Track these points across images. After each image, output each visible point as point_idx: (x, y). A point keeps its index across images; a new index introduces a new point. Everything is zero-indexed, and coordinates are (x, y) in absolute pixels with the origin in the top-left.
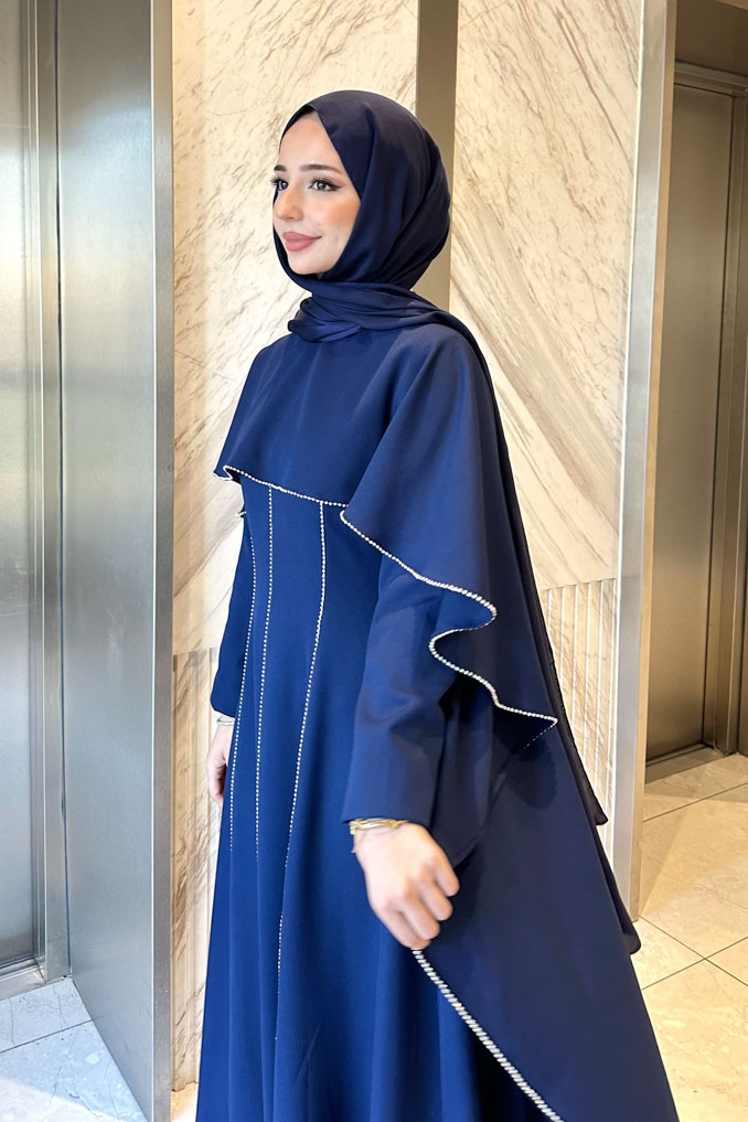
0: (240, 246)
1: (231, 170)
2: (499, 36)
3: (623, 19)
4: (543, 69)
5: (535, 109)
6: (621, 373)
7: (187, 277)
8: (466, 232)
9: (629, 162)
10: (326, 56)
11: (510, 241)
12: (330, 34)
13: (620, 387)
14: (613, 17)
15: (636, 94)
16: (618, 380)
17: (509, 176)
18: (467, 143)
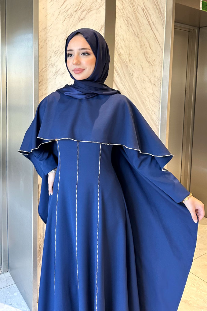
0: (57, 72)
1: (54, 52)
2: (127, 15)
3: (160, 10)
4: (139, 24)
5: (137, 35)
6: (159, 107)
7: (42, 81)
8: (118, 69)
9: (162, 49)
10: (80, 20)
11: (130, 71)
12: (81, 14)
13: (159, 111)
14: (158, 10)
15: (164, 31)
16: (158, 109)
17: (129, 53)
18: (118, 44)
